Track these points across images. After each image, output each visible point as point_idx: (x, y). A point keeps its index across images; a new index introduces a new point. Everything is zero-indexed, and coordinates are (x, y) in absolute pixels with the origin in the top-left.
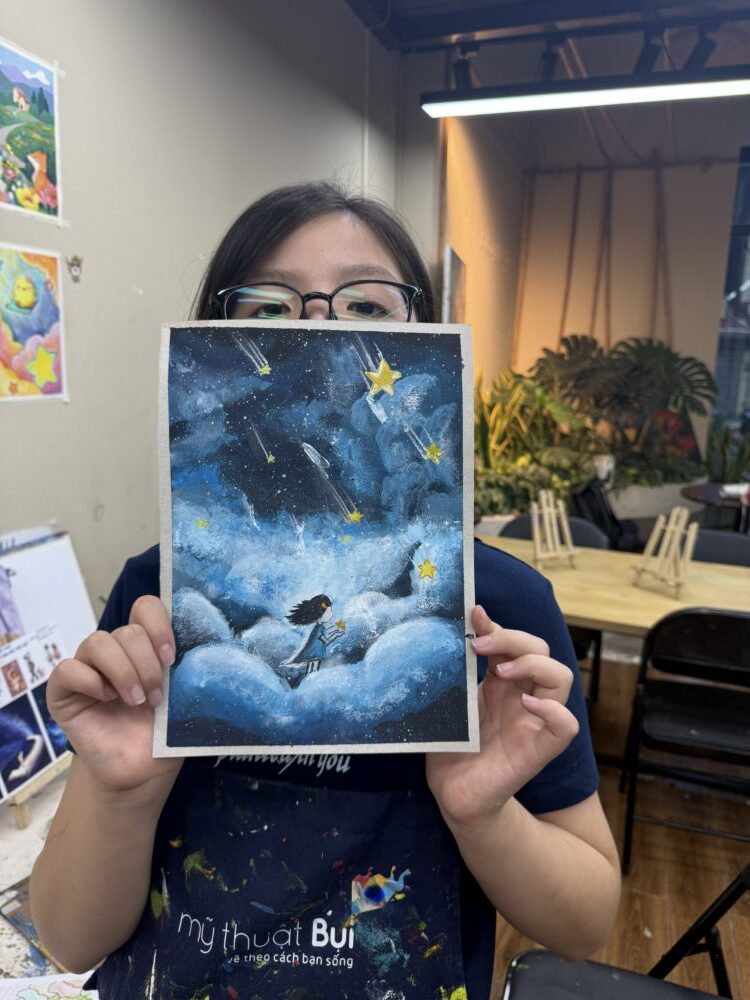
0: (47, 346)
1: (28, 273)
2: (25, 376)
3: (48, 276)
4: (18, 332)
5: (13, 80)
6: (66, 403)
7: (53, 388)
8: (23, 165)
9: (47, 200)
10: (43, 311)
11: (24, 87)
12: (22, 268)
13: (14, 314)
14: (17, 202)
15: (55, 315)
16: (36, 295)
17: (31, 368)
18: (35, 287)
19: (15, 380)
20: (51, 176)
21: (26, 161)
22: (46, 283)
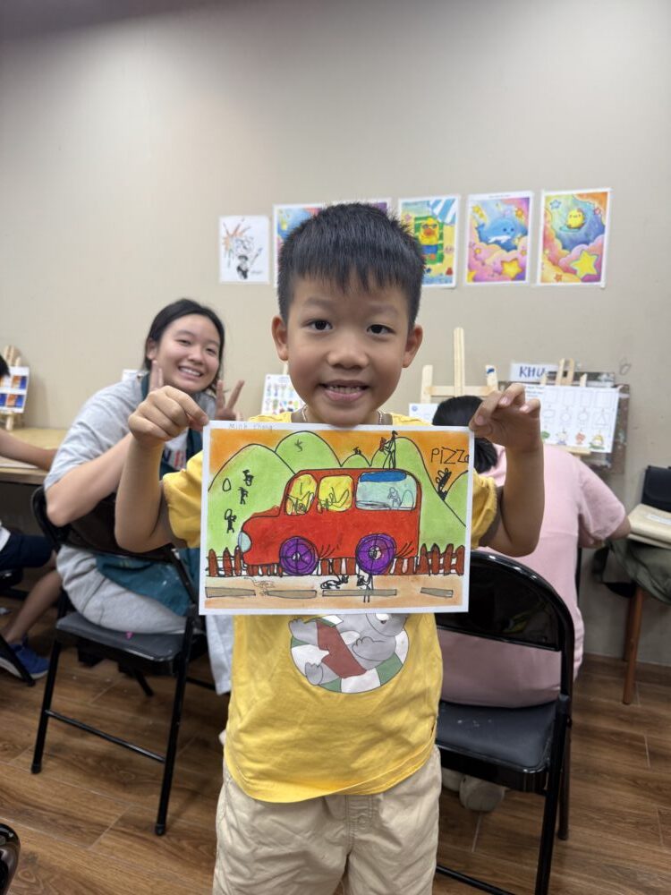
0: (590, 252)
1: (580, 206)
2: (569, 270)
3: (597, 205)
4: (567, 243)
6: (603, 289)
7: (593, 278)
10: (590, 227)
12: (575, 201)
13: (566, 234)
15: (602, 230)
16: (584, 219)
17: (575, 266)
18: (583, 214)
19: (560, 273)
22: (594, 211)
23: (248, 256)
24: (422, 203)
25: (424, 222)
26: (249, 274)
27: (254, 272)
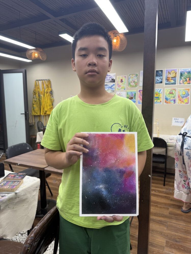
0: (186, 98)
2: (183, 102)
3: (188, 91)
4: (182, 97)
6: (189, 105)
7: (187, 103)
9: (189, 83)
10: (186, 95)
11: (186, 72)
12: (184, 90)
13: (182, 95)
14: (184, 84)
15: (189, 95)
18: (185, 92)
19: (181, 102)
20: (190, 80)
21: (186, 79)
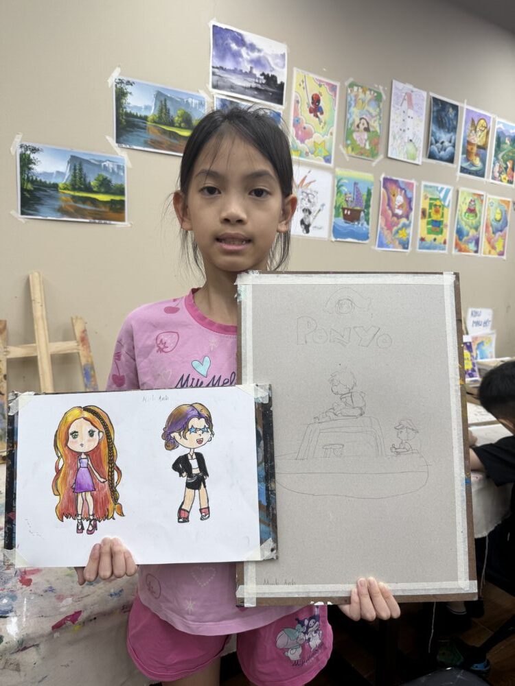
0: (502, 236)
1: (500, 208)
3: (506, 208)
4: (494, 230)
5: (507, 134)
6: (504, 260)
7: (501, 254)
8: (505, 166)
9: (511, 179)
10: (503, 222)
11: (509, 136)
12: (499, 205)
13: (495, 224)
14: (501, 181)
15: (506, 224)
16: (502, 215)
17: (497, 246)
18: (502, 213)
19: (491, 248)
20: (513, 169)
21: (506, 164)
22: (506, 211)
23: (312, 209)
24: (434, 187)
25: (435, 202)
26: (311, 228)
27: (315, 227)
